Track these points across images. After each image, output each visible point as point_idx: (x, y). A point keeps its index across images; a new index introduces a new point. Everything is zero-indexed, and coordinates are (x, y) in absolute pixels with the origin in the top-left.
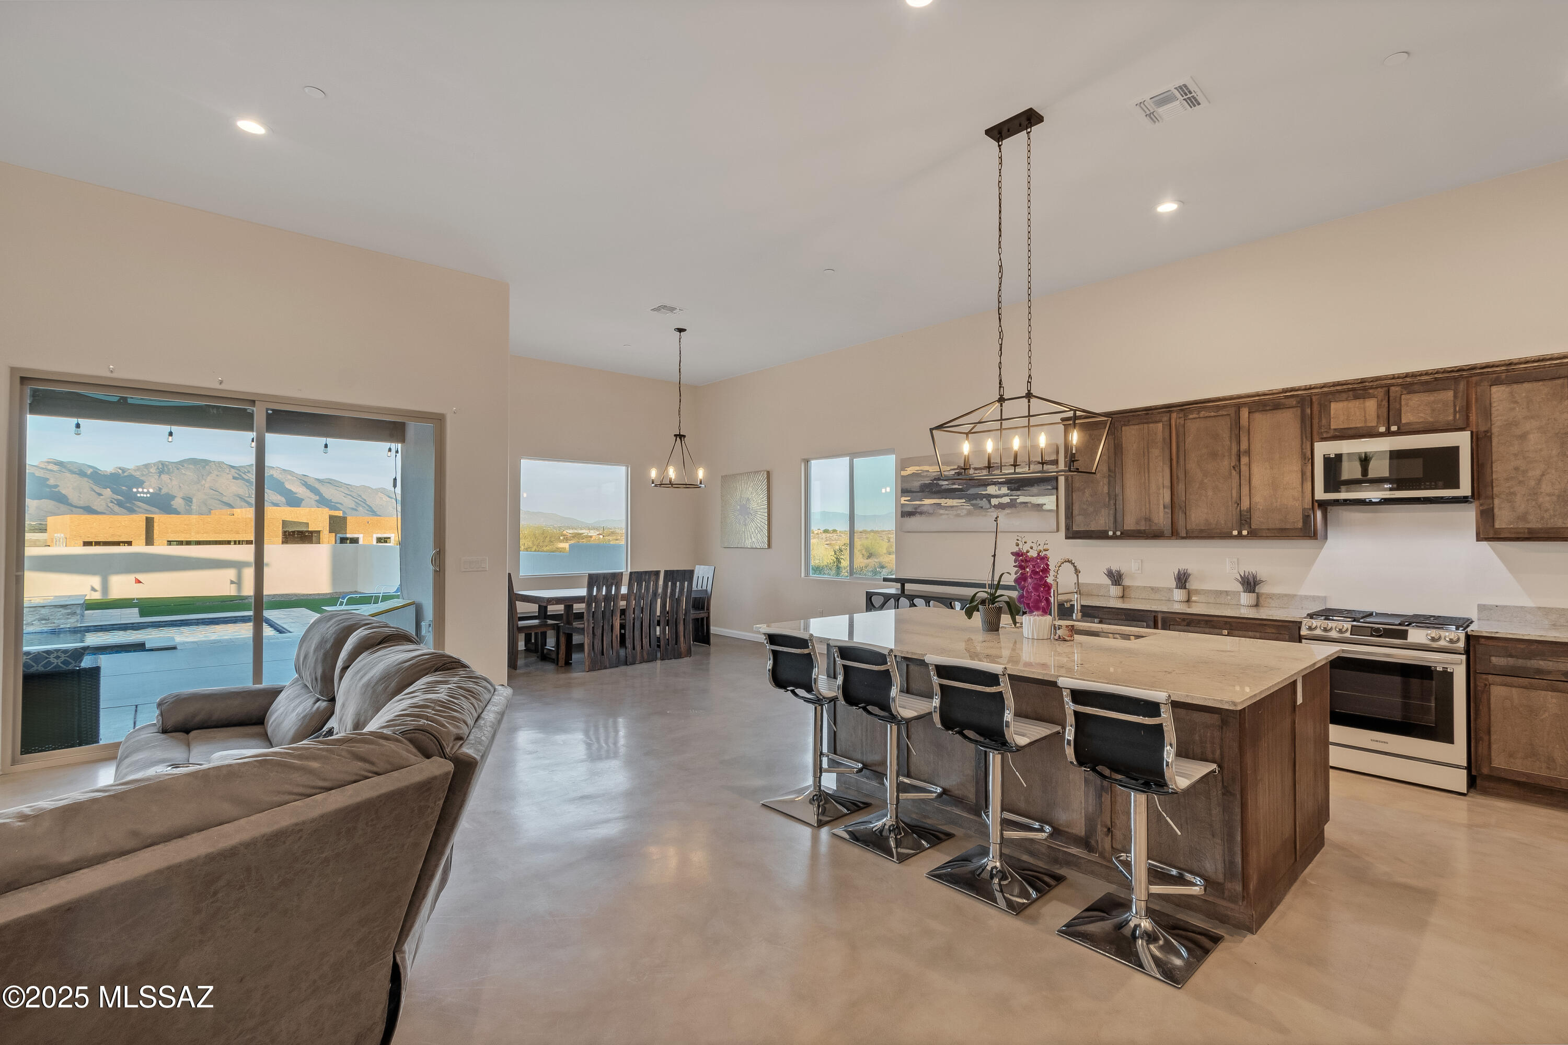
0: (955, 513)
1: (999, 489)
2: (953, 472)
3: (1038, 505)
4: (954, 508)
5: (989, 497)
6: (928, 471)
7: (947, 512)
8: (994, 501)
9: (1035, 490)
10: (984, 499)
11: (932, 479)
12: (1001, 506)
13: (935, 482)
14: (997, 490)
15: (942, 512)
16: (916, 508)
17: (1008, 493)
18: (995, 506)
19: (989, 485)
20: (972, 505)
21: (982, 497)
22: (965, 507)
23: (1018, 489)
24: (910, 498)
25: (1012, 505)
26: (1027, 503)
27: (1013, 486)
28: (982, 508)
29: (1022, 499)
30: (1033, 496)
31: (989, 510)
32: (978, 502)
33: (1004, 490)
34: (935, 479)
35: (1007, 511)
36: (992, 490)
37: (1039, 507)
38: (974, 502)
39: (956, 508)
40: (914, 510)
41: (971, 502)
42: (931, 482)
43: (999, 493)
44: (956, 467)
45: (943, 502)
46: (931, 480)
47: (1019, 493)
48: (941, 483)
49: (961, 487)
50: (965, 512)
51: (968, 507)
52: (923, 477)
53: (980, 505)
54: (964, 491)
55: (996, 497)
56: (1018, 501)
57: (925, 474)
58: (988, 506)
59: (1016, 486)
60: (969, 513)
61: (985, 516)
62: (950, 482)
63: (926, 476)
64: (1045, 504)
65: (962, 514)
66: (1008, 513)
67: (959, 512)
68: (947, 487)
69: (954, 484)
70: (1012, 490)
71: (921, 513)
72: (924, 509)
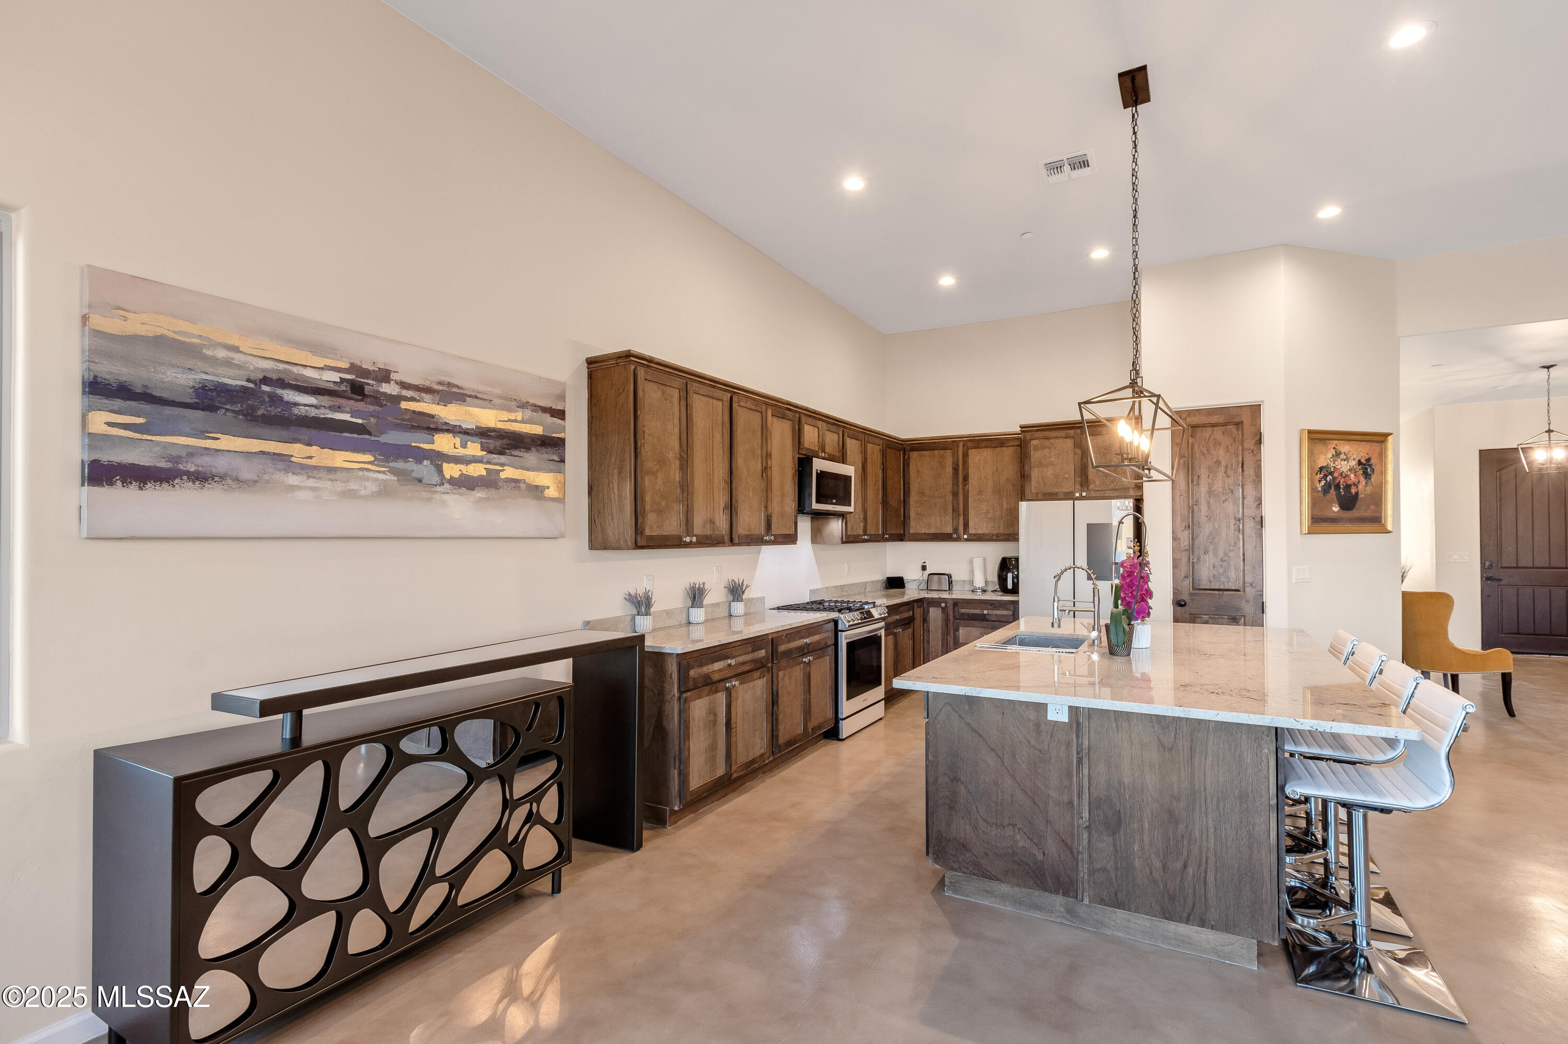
0: (340, 486)
1: (464, 446)
2: (335, 377)
3: (537, 487)
4: (339, 475)
5: (438, 458)
6: (236, 349)
7: (311, 483)
8: (451, 470)
9: (532, 457)
10: (426, 462)
11: (253, 376)
12: (466, 483)
13: (265, 388)
14: (458, 445)
15: (292, 480)
16: (176, 459)
17: (482, 457)
18: (453, 481)
19: (437, 430)
20: (393, 471)
21: (420, 455)
22: (371, 474)
23: (501, 453)
24: (141, 420)
25: (489, 482)
26: (516, 481)
27: (492, 443)
28: (420, 481)
29: (509, 473)
30: (528, 469)
31: (438, 489)
32: (410, 465)
33: (474, 449)
34: (265, 380)
35: (479, 494)
36: (444, 443)
37: (537, 491)
38: (400, 465)
39: (344, 475)
40: (163, 464)
41: (392, 464)
42: (251, 385)
43: (461, 452)
44: (344, 365)
45: (297, 451)
46: (248, 380)
47: (503, 459)
48: (290, 396)
49: (360, 421)
50: (372, 487)
51: (381, 476)
52: (213, 361)
53: (413, 474)
54: (370, 434)
55: (457, 460)
56: (503, 475)
57: (221, 354)
58: (436, 479)
59: (499, 443)
60: (384, 492)
61: (429, 500)
62: (325, 400)
63: (228, 363)
64: (548, 488)
65: (363, 492)
66: (480, 498)
67: (353, 486)
68: (313, 412)
69: (339, 409)
70: (490, 452)
71: (201, 478)
72: (220, 464)
